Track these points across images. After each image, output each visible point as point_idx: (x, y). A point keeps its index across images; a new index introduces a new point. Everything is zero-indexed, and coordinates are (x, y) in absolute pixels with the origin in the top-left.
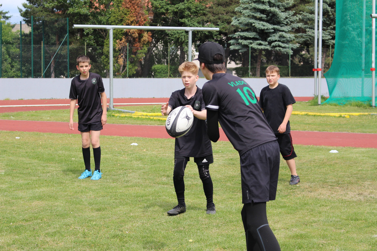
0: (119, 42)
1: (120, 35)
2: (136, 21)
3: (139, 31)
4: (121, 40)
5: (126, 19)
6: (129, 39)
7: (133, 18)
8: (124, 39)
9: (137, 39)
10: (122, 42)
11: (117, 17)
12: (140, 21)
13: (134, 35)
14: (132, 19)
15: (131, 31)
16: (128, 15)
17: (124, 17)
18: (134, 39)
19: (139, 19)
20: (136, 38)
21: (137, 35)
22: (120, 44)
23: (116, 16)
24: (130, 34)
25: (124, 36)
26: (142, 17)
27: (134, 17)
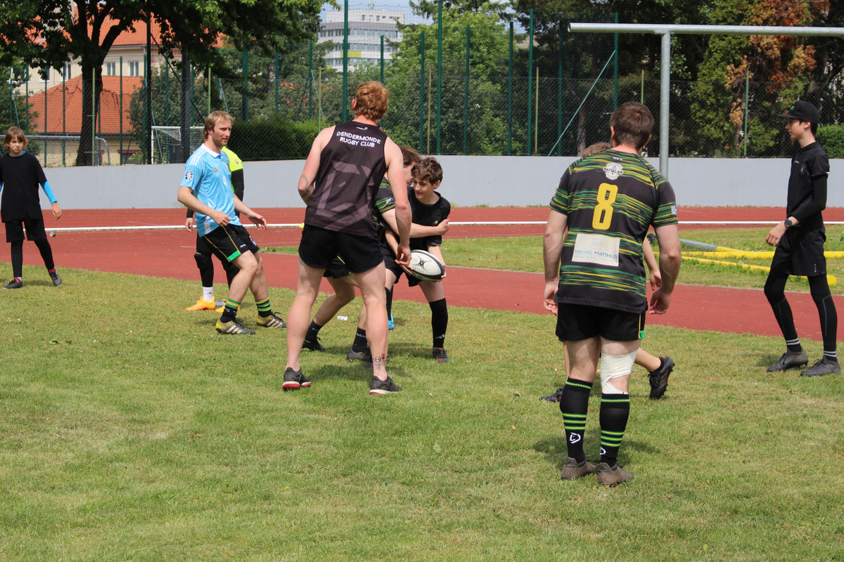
0: (733, 70)
1: (737, 52)
2: (775, 19)
3: (784, 44)
4: (737, 66)
5: (752, 14)
6: (758, 63)
7: (769, 12)
8: (745, 62)
9: (778, 63)
10: (740, 70)
11: (729, 9)
12: (787, 19)
13: (769, 52)
14: (765, 15)
15: (763, 43)
16: (757, 5)
17: (747, 10)
18: (770, 62)
19: (784, 14)
20: (776, 59)
21: (778, 52)
22: (735, 74)
23: (728, 7)
24: (759, 50)
25: (746, 57)
26: (790, 9)
27: (772, 8)
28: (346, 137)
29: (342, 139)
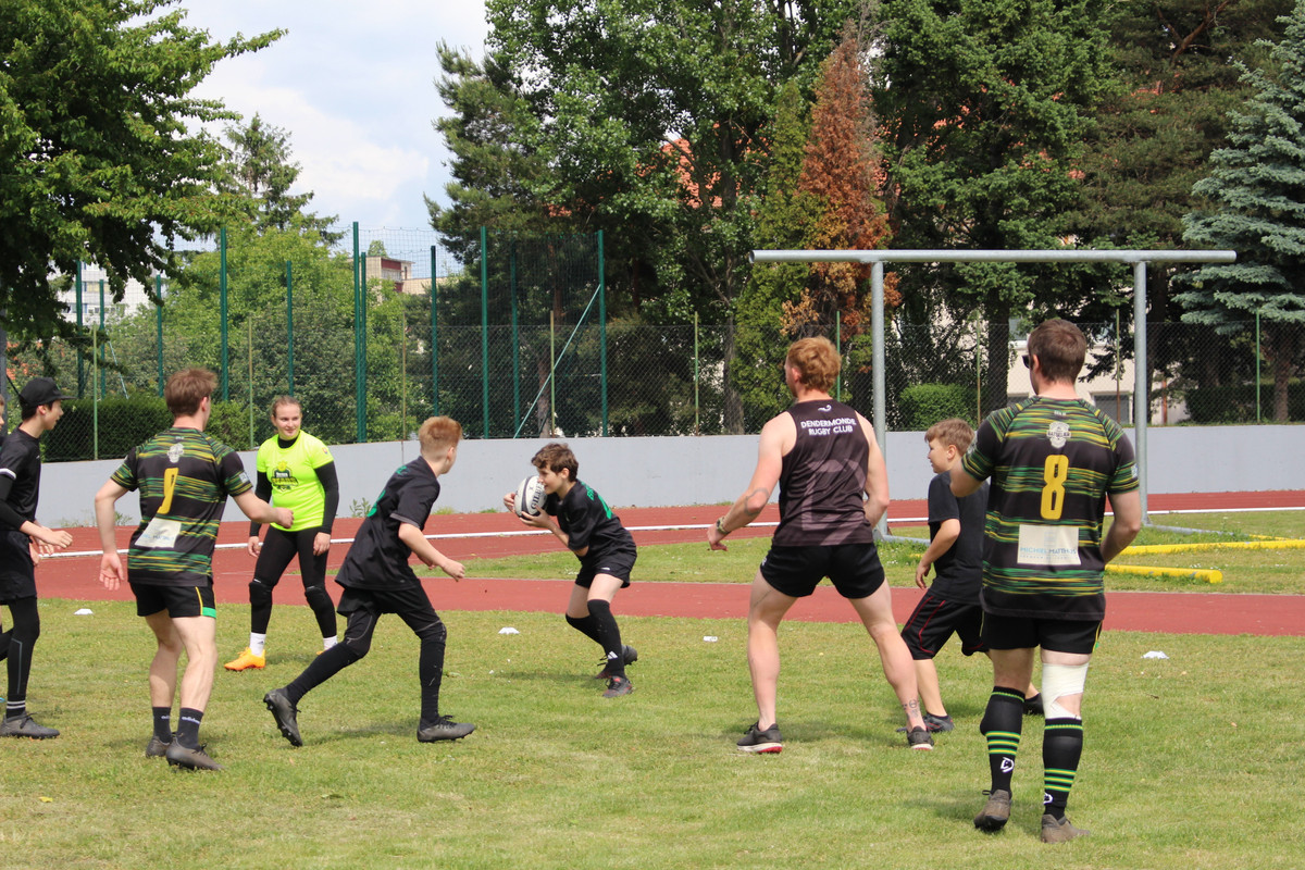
0: (790, 309)
1: (795, 284)
2: (847, 237)
3: (859, 271)
4: (796, 304)
5: (815, 230)
6: (825, 299)
7: (839, 227)
8: (806, 297)
9: (852, 298)
10: (801, 308)
11: (780, 224)
12: (863, 236)
13: (841, 284)
14: (833, 232)
15: (833, 270)
16: (821, 218)
17: (808, 224)
18: (842, 297)
19: (859, 230)
20: (850, 293)
21: (852, 283)
22: (794, 315)
23: (777, 222)
24: (828, 281)
25: (807, 290)
26: (867, 222)
27: (842, 222)
28: (814, 428)
29: (811, 432)
